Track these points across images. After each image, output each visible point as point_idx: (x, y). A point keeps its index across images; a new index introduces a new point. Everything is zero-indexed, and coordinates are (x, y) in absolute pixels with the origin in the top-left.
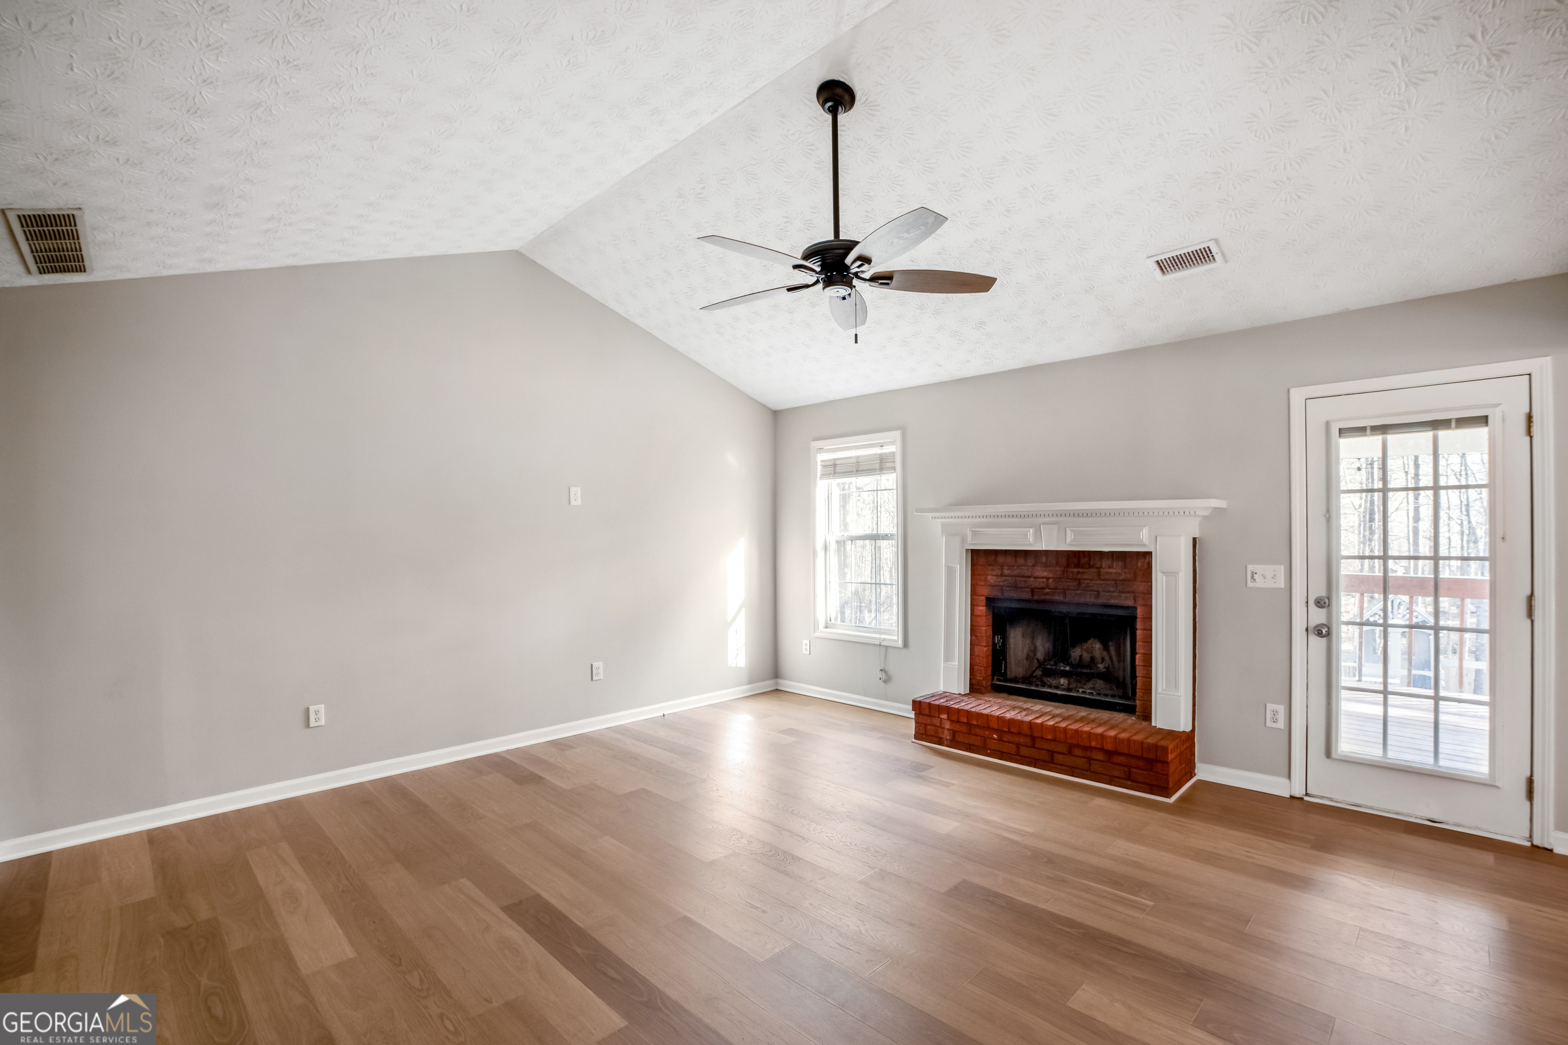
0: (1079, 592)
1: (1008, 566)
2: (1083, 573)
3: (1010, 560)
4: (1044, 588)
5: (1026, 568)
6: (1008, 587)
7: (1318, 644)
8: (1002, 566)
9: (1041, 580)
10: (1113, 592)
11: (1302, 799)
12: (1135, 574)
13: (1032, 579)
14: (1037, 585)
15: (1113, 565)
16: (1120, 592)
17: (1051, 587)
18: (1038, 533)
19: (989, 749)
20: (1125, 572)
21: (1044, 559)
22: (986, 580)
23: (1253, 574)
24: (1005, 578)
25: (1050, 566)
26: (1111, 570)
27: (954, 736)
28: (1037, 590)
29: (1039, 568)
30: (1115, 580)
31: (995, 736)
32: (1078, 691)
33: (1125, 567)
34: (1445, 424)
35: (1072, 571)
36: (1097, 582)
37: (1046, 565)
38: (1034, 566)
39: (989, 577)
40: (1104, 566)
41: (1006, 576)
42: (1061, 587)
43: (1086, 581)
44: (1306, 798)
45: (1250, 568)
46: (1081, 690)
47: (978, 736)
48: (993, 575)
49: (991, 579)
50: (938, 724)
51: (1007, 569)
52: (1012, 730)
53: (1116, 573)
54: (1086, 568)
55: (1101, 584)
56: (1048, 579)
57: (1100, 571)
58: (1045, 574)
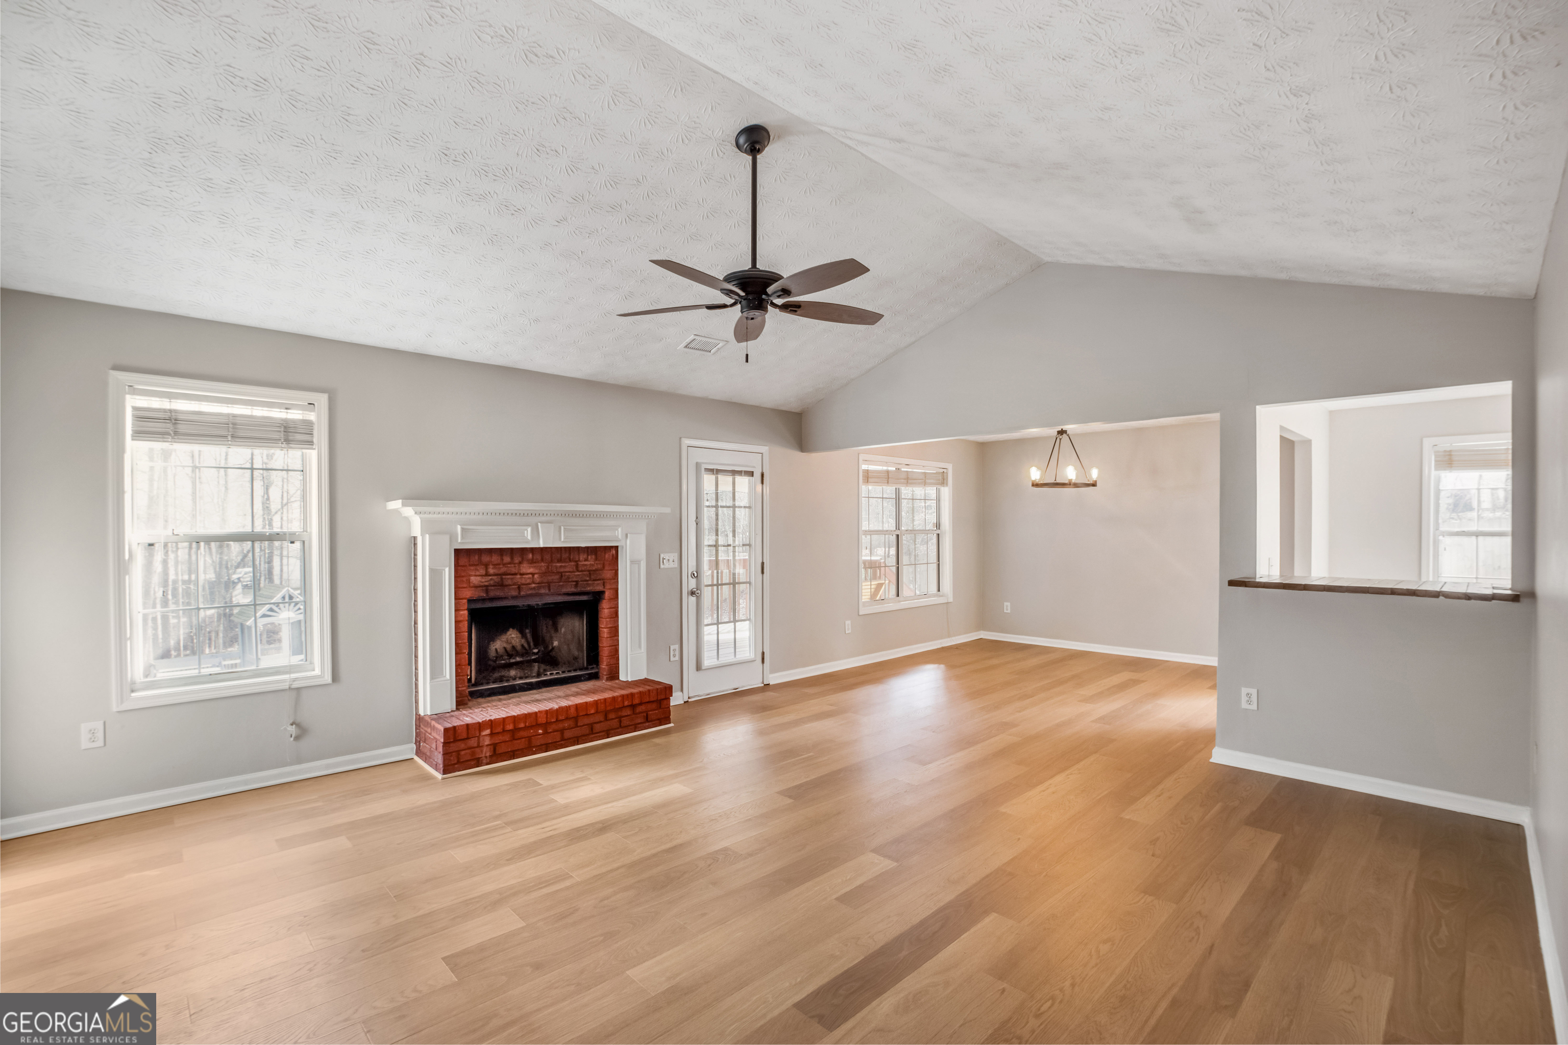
0: (561, 584)
1: (493, 565)
2: (564, 567)
3: (495, 558)
4: (529, 584)
5: (513, 565)
6: (494, 586)
7: (693, 599)
8: (486, 566)
9: (527, 576)
10: (587, 581)
11: (688, 701)
12: (604, 565)
13: (518, 576)
14: (523, 581)
15: (588, 558)
16: (594, 580)
17: (537, 582)
18: (536, 531)
19: (534, 747)
20: (597, 564)
21: (530, 556)
22: (469, 581)
23: (663, 559)
24: (490, 577)
25: (535, 563)
26: (586, 563)
27: (495, 750)
28: (524, 586)
29: (525, 565)
30: (589, 571)
31: (540, 731)
32: (546, 674)
33: (596, 559)
34: (740, 473)
35: (556, 566)
36: (576, 574)
37: (532, 562)
38: (520, 563)
39: (472, 578)
40: (581, 559)
41: (490, 575)
42: (545, 581)
43: (567, 574)
44: (690, 700)
45: (662, 556)
46: (548, 673)
47: (523, 738)
48: (476, 576)
49: (475, 580)
50: (475, 745)
51: (493, 568)
52: (561, 718)
53: (590, 564)
54: (567, 562)
55: (578, 575)
56: (533, 574)
57: (577, 564)
58: (531, 570)
